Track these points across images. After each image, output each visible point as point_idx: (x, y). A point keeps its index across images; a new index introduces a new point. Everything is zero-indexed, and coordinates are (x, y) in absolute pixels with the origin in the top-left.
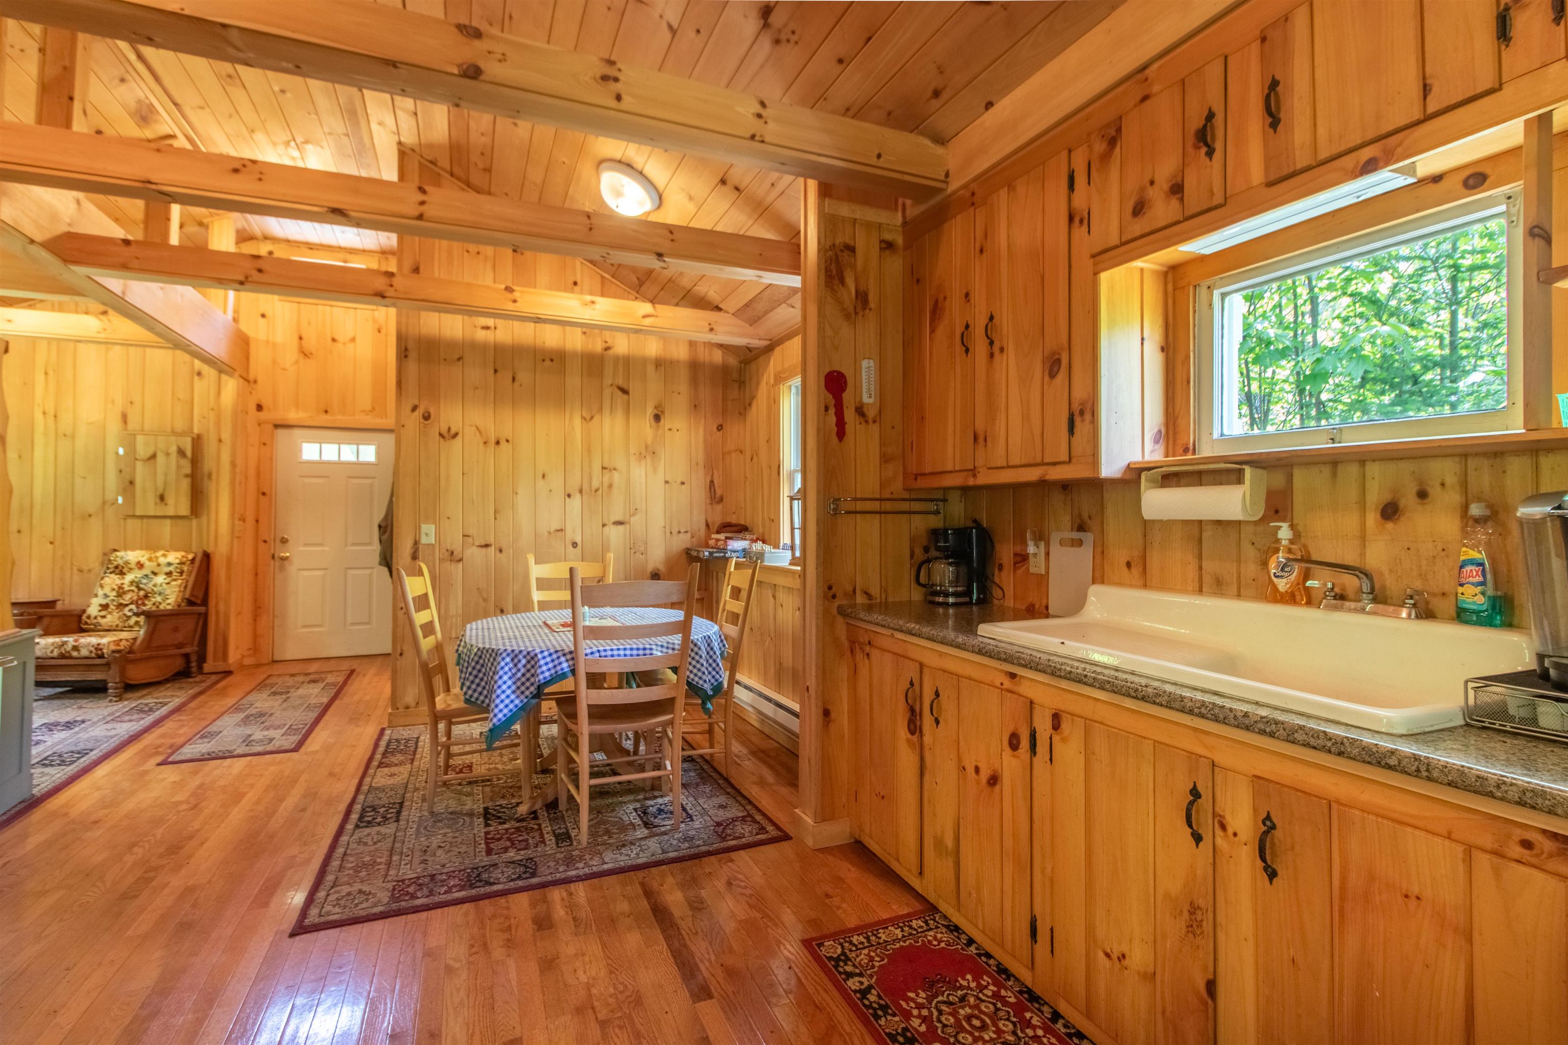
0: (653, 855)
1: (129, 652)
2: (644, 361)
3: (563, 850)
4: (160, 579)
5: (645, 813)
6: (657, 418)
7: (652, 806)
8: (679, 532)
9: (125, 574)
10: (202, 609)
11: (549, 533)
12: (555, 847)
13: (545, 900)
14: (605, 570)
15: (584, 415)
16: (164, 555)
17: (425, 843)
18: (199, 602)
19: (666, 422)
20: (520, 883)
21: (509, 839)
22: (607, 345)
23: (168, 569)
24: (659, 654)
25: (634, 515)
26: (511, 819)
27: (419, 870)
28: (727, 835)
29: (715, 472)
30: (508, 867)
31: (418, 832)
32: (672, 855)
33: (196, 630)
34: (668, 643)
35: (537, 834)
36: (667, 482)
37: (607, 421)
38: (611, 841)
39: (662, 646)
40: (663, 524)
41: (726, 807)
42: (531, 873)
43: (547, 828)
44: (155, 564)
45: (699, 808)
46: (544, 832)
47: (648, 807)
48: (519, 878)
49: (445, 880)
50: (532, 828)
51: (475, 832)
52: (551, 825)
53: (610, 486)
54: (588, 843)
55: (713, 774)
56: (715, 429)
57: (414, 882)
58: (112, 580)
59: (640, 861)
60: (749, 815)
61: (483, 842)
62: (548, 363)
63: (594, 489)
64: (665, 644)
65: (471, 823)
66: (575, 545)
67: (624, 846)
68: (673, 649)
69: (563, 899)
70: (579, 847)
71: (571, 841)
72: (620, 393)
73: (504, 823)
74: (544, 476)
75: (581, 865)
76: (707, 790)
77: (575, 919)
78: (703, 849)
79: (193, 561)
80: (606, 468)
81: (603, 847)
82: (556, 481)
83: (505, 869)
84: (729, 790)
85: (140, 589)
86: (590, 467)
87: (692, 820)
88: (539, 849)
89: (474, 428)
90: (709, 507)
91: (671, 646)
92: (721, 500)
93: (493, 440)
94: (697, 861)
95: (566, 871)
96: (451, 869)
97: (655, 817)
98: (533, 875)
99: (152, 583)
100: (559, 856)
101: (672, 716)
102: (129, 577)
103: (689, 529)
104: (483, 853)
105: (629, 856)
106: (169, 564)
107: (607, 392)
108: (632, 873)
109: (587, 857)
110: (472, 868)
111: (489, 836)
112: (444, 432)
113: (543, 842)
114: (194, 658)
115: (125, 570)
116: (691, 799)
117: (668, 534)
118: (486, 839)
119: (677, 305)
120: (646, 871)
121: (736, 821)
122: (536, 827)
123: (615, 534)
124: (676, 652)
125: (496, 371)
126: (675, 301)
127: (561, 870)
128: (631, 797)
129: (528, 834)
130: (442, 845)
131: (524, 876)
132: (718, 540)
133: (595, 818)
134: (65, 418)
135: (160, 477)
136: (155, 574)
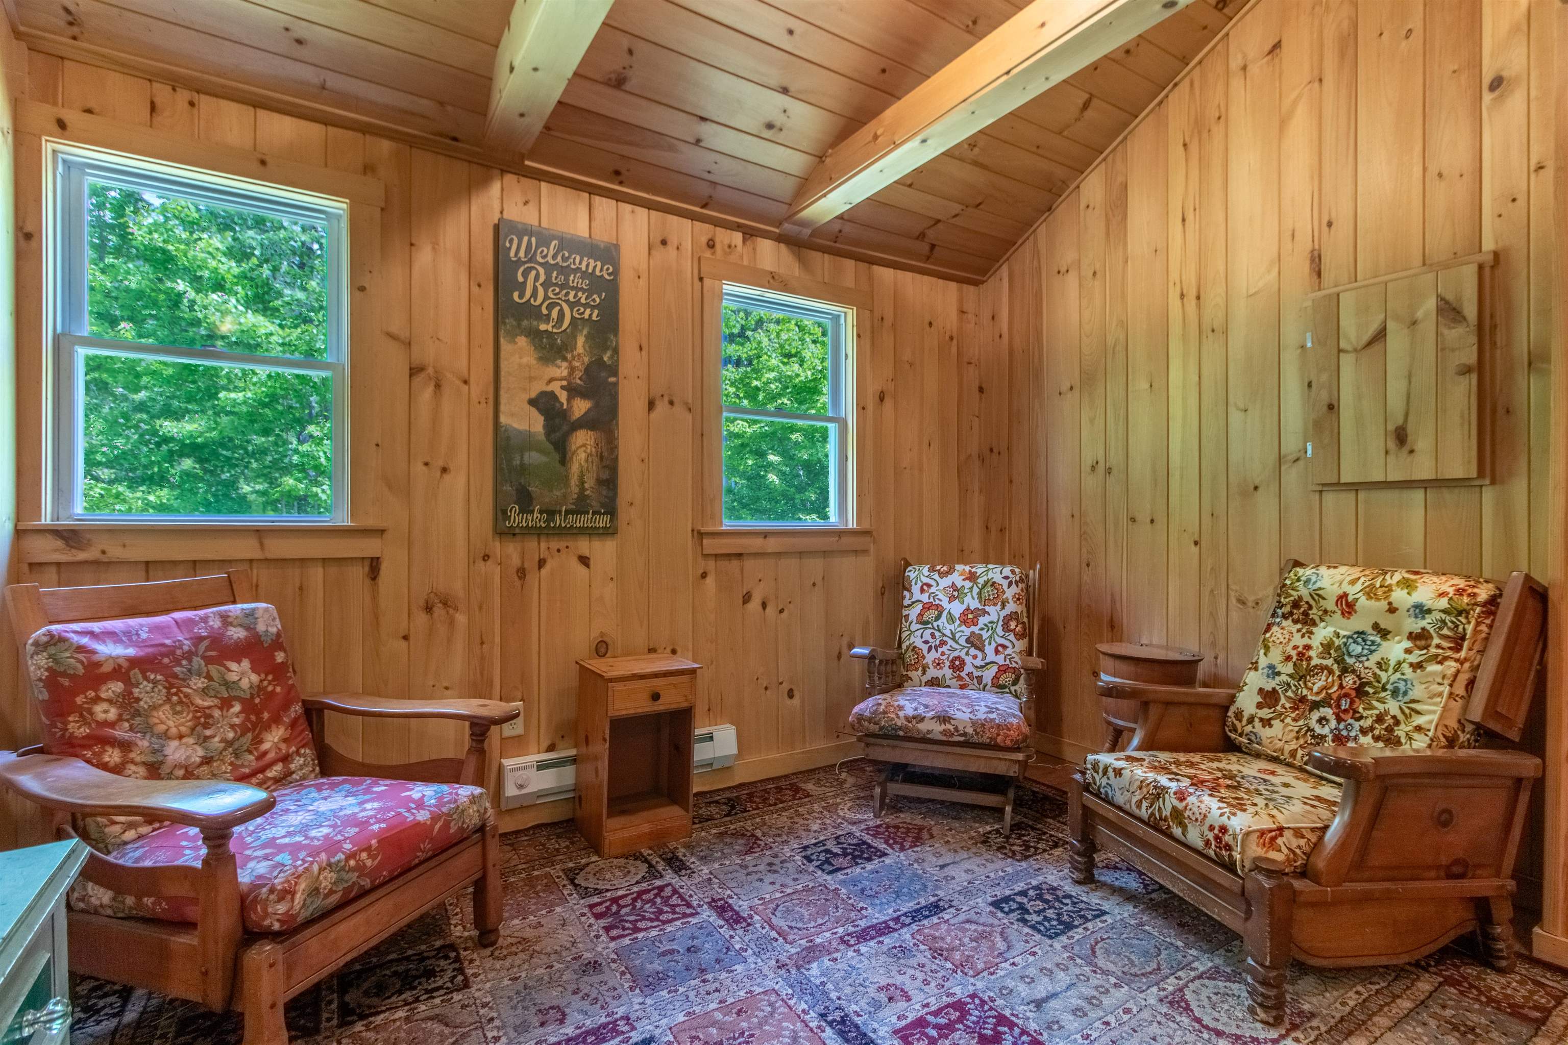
1: (1303, 873)
4: (1398, 650)
9: (1314, 624)
10: (1527, 764)
16: (1408, 585)
18: (1514, 735)
23: (1416, 625)
33: (1507, 827)
44: (1384, 604)
58: (1287, 633)
79: (1493, 602)
85: (1345, 670)
99: (1375, 658)
102: (1323, 633)
106: (1421, 610)
114: (1503, 912)
115: (1314, 613)
134: (1214, 296)
135: (1396, 388)
136: (1384, 634)
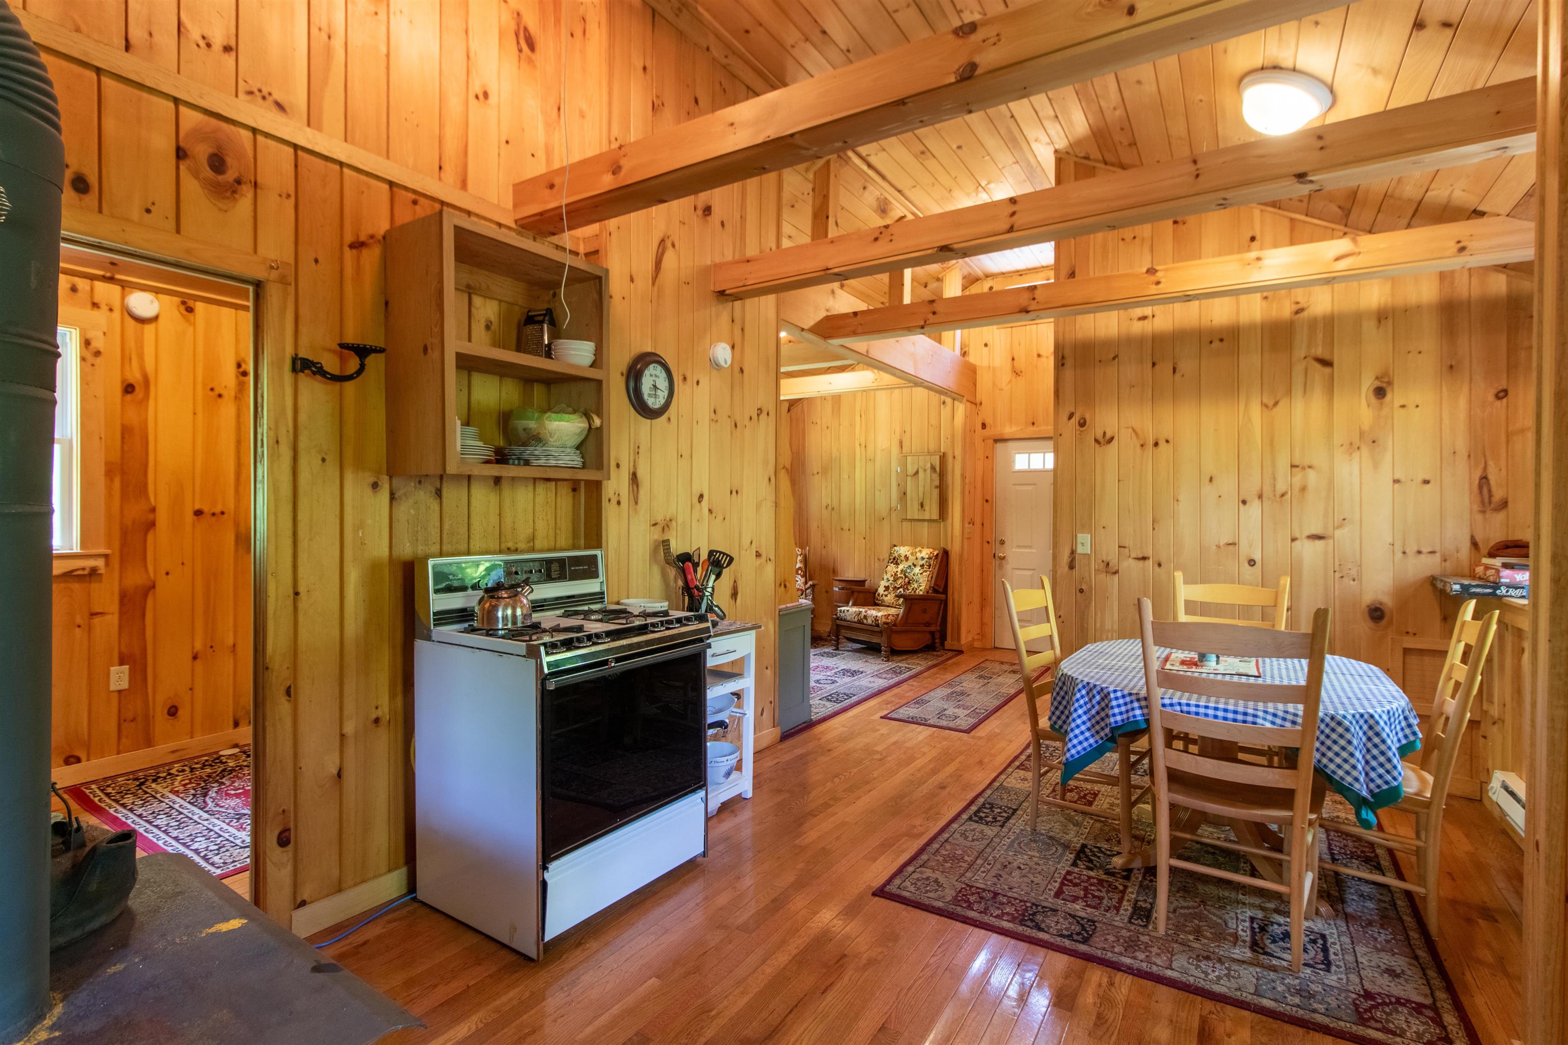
0: (1239, 989)
1: (895, 625)
2: (1358, 318)
3: (1132, 928)
4: (917, 570)
5: (1263, 929)
6: (1380, 392)
7: (1280, 925)
8: (1419, 552)
9: (898, 564)
10: (943, 596)
11: (1218, 547)
12: (1126, 920)
13: (1080, 976)
14: (1277, 596)
15: (1265, 401)
16: (920, 551)
17: (1010, 859)
18: (941, 590)
19: (1395, 397)
20: (1067, 943)
21: (1086, 889)
22: (1299, 306)
23: (921, 563)
24: (1268, 725)
25: (1339, 527)
26: (1101, 867)
27: (989, 883)
28: (1372, 1018)
29: (1491, 463)
30: (1065, 919)
31: (1011, 845)
32: (1266, 1003)
33: (938, 614)
34: (1286, 712)
35: (1117, 897)
36: (1396, 481)
37: (1299, 406)
38: (1195, 945)
39: (1275, 715)
40: (1390, 540)
41: (1398, 976)
42: (1084, 938)
43: (1132, 894)
44: (915, 558)
45: (1350, 958)
46: (1126, 898)
47: (1272, 923)
48: (1070, 937)
49: (1003, 904)
50: (1116, 888)
51: (1059, 867)
52: (1138, 893)
53: (1303, 489)
54: (1167, 934)
55: (1407, 919)
56: (1491, 397)
57: (979, 893)
58: (892, 568)
59: (1217, 988)
60: (1434, 1008)
61: (1059, 880)
62: (1216, 344)
63: (1279, 493)
64: (1280, 714)
65: (1062, 855)
66: (1252, 563)
67: (1207, 958)
68: (1294, 723)
69: (1100, 985)
70: (1153, 934)
71: (1148, 922)
72: (1318, 366)
73: (1091, 869)
74: (1211, 480)
75: (1141, 956)
76: (1382, 938)
77: (1099, 1016)
78: (1319, 1018)
79: (937, 555)
80: (1297, 466)
81: (1181, 948)
82: (1227, 485)
83: (1061, 920)
84: (1421, 953)
85: (906, 577)
86: (1274, 465)
87: (1328, 971)
88: (1108, 915)
89: (1130, 430)
90: (1479, 517)
91: (1290, 717)
92: (1504, 504)
93: (1151, 442)
94: (1301, 1031)
95: (1121, 954)
96: (1015, 895)
97: (1274, 941)
98: (1085, 941)
99: (913, 573)
100: (1124, 933)
101: (1291, 814)
102: (901, 567)
103: (1437, 549)
104: (1052, 893)
105: (1207, 974)
106: (923, 558)
107: (1298, 369)
108: (1200, 998)
109: (1155, 950)
110: (1033, 904)
111: (1069, 877)
112: (1099, 437)
113: (1117, 909)
114: (937, 636)
115: (899, 561)
116: (1346, 940)
117: (1399, 555)
118: (1065, 878)
119: (1409, 226)
120: (1219, 1006)
121: (1403, 1005)
122: (1121, 888)
123: (1310, 552)
124: (1299, 728)
125: (1154, 364)
126: (1405, 221)
127: (1116, 950)
128: (1257, 901)
129: (1108, 892)
130: (1022, 867)
131: (1075, 937)
132: (1487, 567)
133: (1194, 908)
134: (870, 447)
135: (921, 489)
136: (915, 566)
